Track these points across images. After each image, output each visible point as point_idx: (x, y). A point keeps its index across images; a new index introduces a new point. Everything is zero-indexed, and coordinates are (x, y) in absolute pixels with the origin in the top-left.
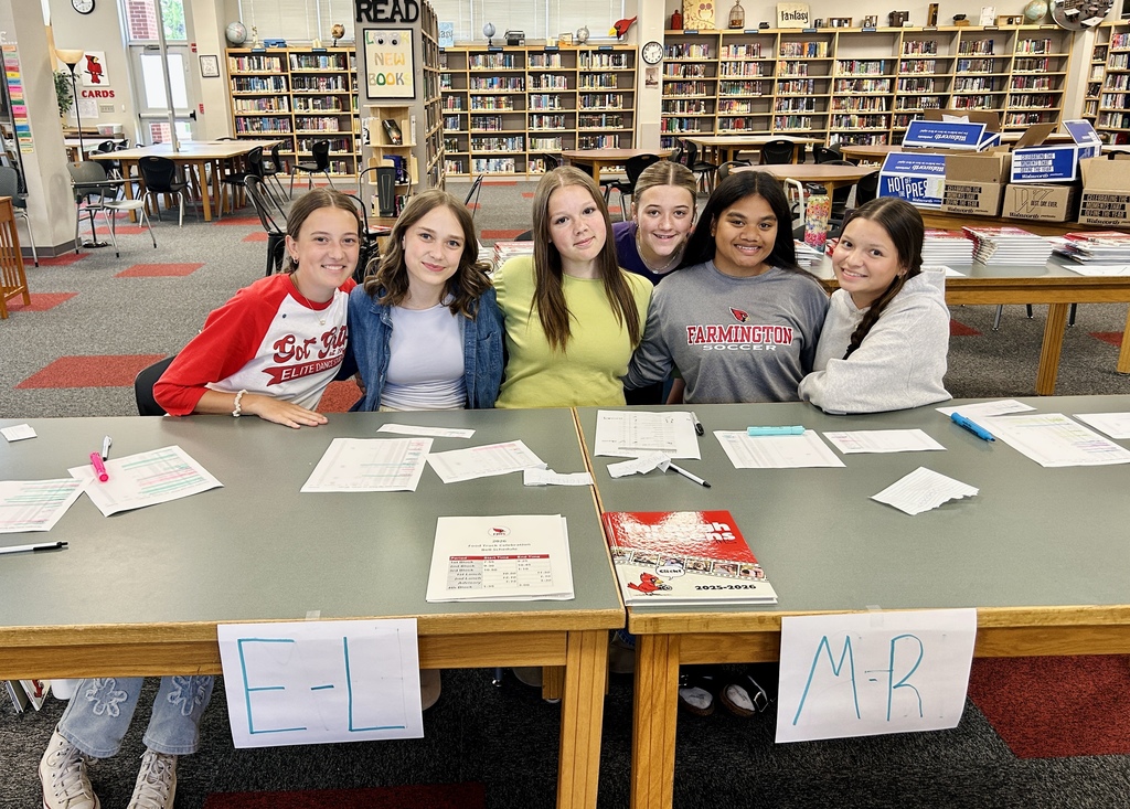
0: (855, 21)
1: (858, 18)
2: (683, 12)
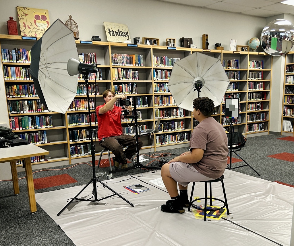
0: (161, 42)
1: (162, 40)
2: (18, 20)
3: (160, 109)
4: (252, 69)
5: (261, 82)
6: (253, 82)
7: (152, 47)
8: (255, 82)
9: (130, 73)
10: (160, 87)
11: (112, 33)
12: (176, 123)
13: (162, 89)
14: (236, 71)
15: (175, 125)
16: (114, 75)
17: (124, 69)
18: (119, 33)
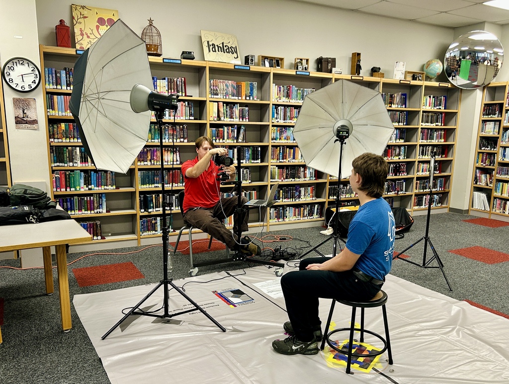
0: (286, 63)
1: (289, 60)
2: (73, 25)
3: (279, 167)
4: (428, 108)
5: (441, 129)
6: (428, 129)
7: (273, 70)
8: (432, 129)
9: (237, 110)
10: (281, 133)
11: (213, 47)
12: (302, 190)
13: (284, 135)
14: (401, 111)
15: (300, 192)
16: (211, 113)
17: (227, 103)
18: (224, 49)
